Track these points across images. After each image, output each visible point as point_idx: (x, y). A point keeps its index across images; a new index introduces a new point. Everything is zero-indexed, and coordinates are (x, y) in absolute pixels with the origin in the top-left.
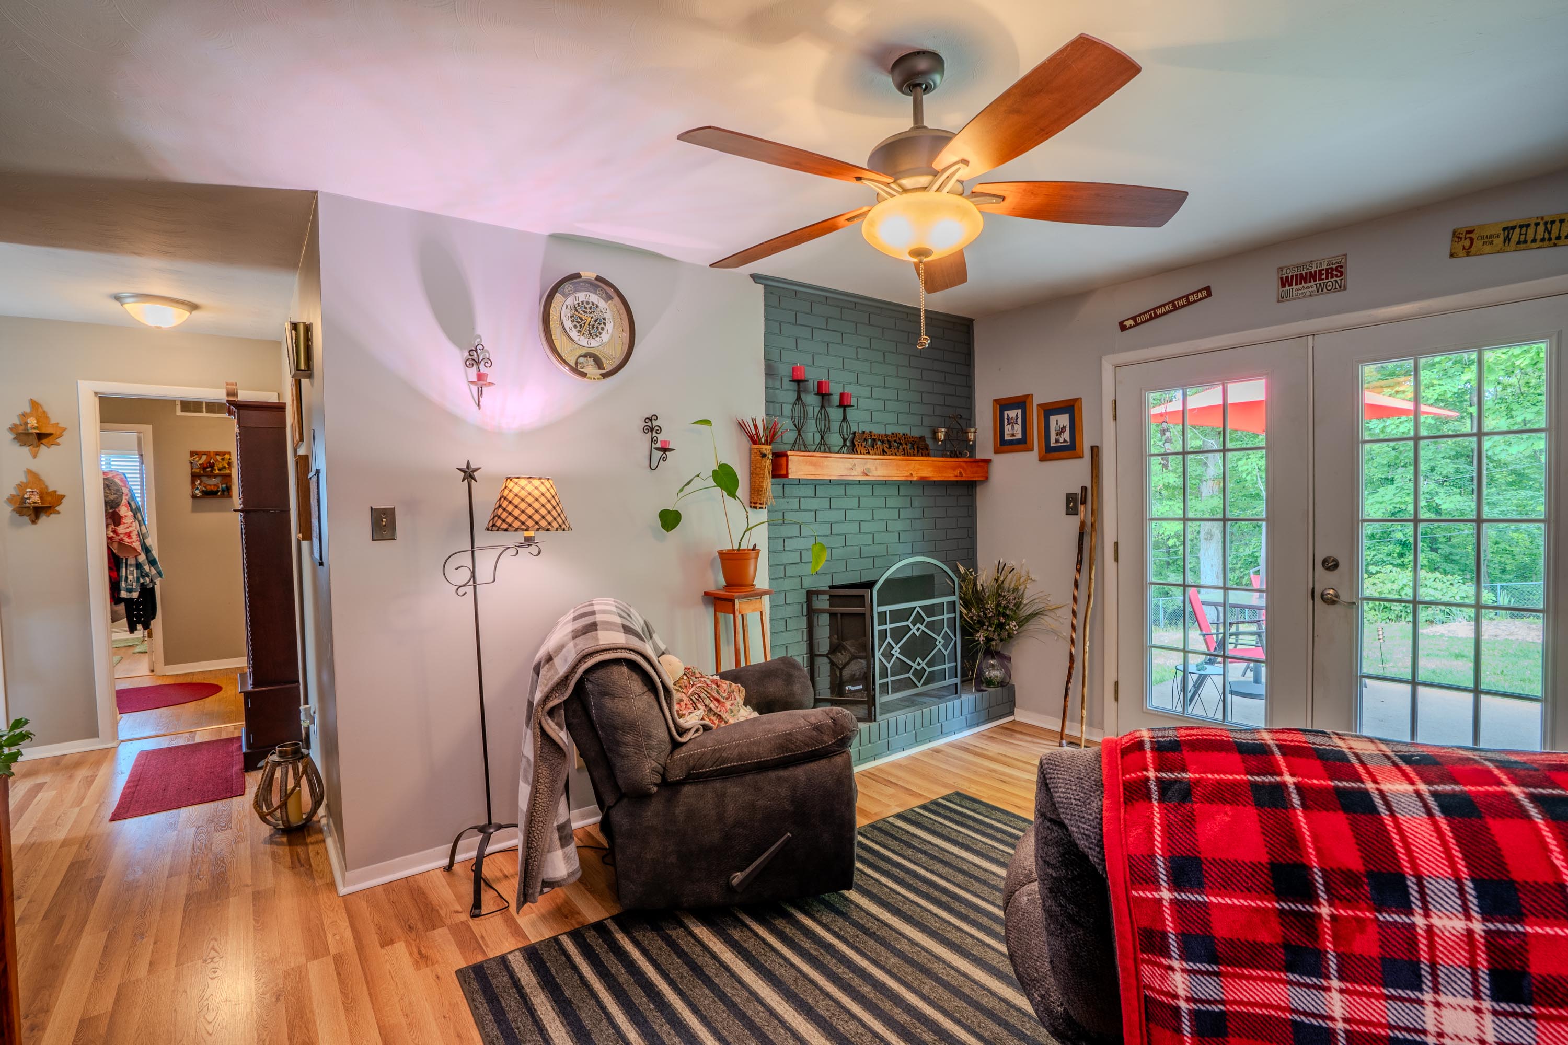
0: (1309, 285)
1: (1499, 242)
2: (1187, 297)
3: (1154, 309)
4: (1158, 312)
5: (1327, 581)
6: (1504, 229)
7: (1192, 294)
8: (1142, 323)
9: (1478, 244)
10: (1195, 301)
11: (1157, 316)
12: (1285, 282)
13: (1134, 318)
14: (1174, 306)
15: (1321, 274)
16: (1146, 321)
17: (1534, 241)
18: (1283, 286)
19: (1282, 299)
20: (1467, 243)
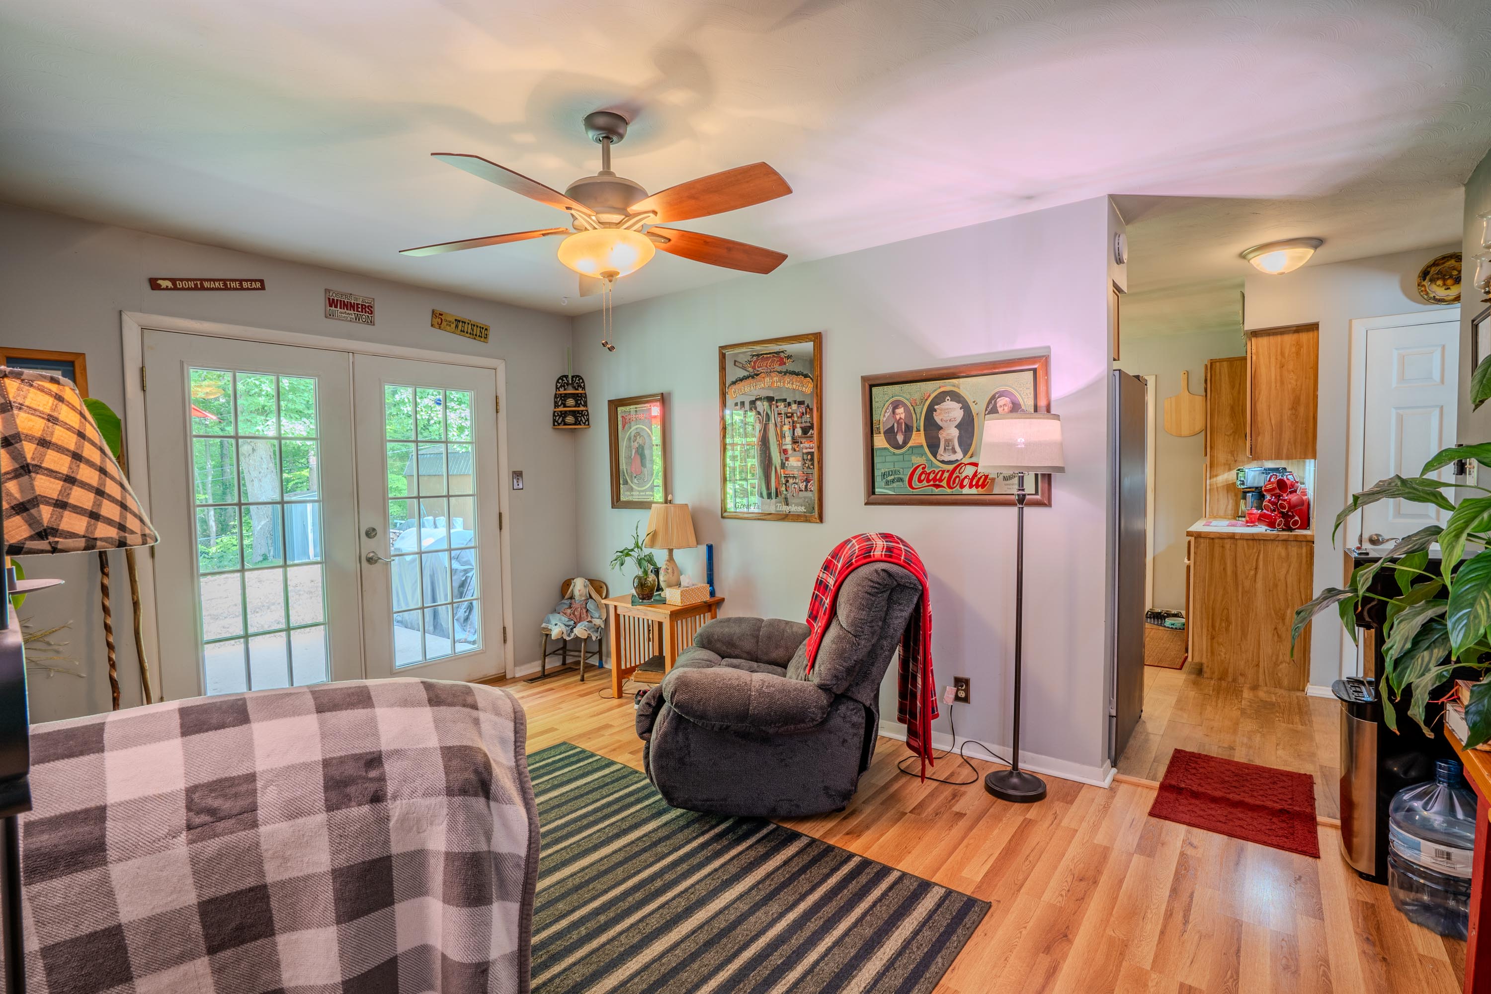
0: (349, 312)
1: (453, 326)
2: (241, 281)
3: (202, 280)
4: (206, 284)
5: (369, 546)
6: (456, 320)
7: (247, 281)
8: (183, 289)
9: (444, 323)
10: (248, 289)
11: (203, 288)
12: (332, 303)
13: (173, 281)
14: (225, 285)
15: (358, 308)
16: (189, 289)
18: (331, 306)
19: (328, 316)
20: (440, 321)
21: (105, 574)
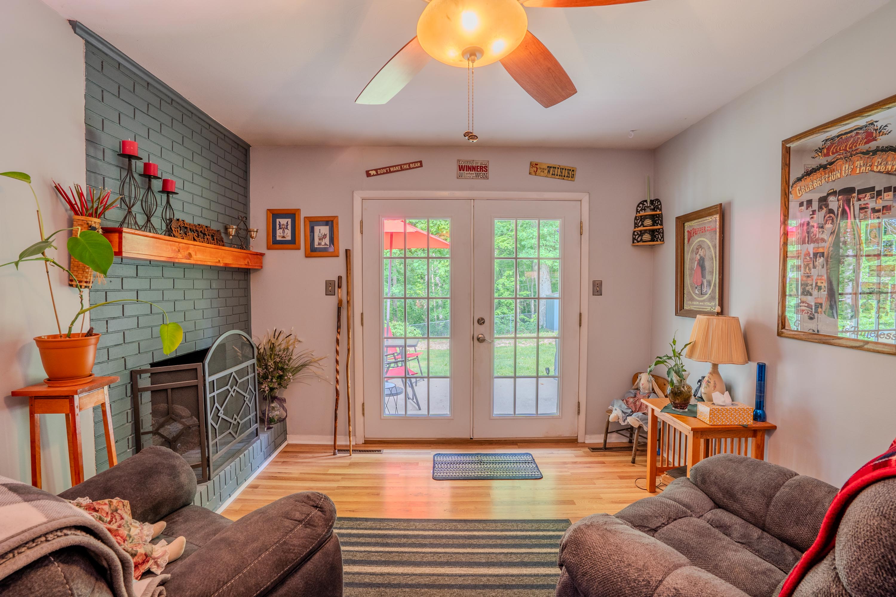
0: (472, 172)
1: (546, 172)
2: (409, 164)
3: (389, 167)
4: (392, 169)
5: (480, 330)
6: (548, 167)
7: (412, 163)
8: (381, 174)
9: (539, 171)
10: (413, 168)
11: (391, 172)
12: (461, 168)
13: (376, 170)
14: (402, 168)
15: (478, 169)
16: (384, 173)
17: (557, 175)
18: (460, 170)
19: (459, 177)
20: (535, 169)
21: (339, 333)
